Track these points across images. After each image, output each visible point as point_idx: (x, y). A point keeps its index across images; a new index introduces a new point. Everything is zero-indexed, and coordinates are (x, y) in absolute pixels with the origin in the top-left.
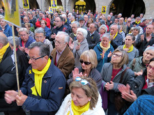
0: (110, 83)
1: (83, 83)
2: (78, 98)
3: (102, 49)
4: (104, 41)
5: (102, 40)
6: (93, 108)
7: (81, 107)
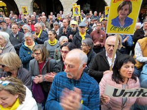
0: (39, 77)
1: (5, 84)
2: (3, 101)
3: (27, 48)
4: (27, 40)
5: (25, 40)
6: (23, 102)
7: (11, 106)
